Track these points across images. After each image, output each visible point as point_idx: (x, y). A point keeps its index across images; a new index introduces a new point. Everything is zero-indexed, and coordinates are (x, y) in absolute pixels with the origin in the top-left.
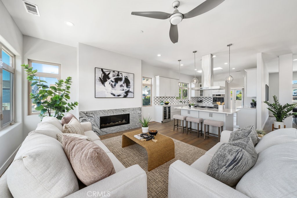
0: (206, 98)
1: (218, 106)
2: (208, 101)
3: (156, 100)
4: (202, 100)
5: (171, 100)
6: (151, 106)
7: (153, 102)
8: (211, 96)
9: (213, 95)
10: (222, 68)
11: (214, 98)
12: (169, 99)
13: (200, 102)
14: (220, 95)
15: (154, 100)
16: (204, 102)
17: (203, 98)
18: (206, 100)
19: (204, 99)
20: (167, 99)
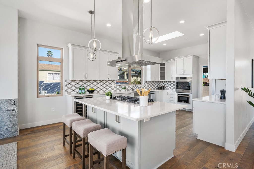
0: (170, 83)
1: (188, 95)
2: (172, 88)
3: (69, 86)
4: (164, 86)
5: (104, 85)
6: (62, 95)
7: (65, 88)
8: (174, 80)
9: (177, 78)
10: (183, 35)
11: (177, 82)
12: (101, 83)
13: (162, 89)
14: (185, 78)
15: (66, 86)
16: (167, 89)
17: (165, 83)
18: (170, 86)
19: (167, 85)
20: (95, 83)
